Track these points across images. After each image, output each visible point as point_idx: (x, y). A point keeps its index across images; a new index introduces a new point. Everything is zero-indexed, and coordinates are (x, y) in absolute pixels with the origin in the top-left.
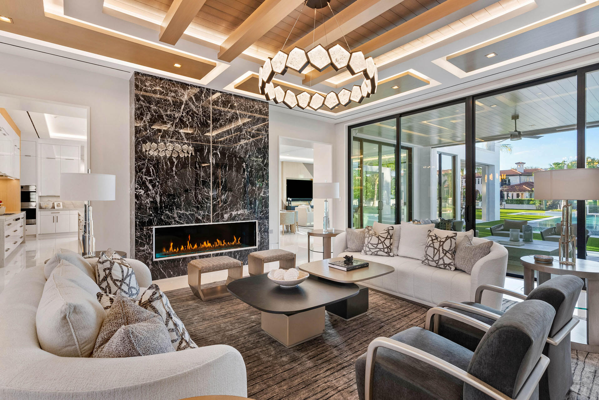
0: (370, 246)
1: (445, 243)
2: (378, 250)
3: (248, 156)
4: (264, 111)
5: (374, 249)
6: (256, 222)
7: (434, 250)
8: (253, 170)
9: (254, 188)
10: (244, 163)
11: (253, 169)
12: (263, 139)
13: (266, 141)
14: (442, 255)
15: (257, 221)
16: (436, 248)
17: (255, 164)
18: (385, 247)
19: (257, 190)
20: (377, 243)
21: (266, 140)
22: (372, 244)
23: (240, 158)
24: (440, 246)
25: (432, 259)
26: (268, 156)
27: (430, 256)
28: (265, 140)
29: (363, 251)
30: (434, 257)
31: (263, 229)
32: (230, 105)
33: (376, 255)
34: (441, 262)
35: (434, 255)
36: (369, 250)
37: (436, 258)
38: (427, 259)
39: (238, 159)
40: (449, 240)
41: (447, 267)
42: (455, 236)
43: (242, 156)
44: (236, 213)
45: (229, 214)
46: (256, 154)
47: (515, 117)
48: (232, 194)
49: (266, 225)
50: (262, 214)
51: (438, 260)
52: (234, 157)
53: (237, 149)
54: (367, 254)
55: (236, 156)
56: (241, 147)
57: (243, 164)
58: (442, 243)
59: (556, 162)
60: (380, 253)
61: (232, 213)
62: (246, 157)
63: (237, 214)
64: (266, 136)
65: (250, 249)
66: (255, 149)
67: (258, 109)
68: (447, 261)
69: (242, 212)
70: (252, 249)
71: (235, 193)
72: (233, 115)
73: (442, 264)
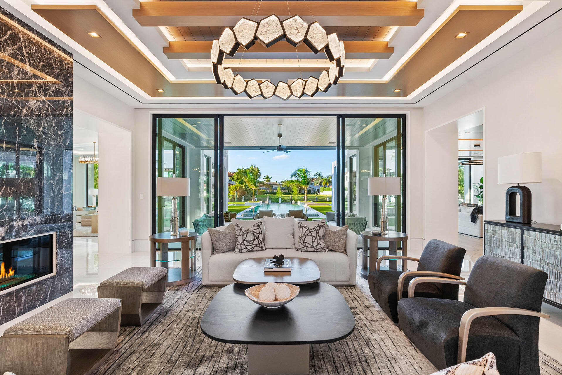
0: (246, 243)
1: (320, 231)
2: (254, 246)
3: (41, 129)
4: (67, 66)
5: (250, 246)
6: (52, 235)
7: (313, 238)
8: (49, 152)
9: (52, 182)
10: (35, 140)
11: (50, 150)
12: (64, 108)
13: (69, 111)
14: (319, 241)
15: (54, 233)
16: (314, 236)
17: (52, 143)
18: (260, 242)
19: (55, 185)
20: (253, 239)
21: (69, 109)
22: (248, 241)
23: (28, 129)
24: (317, 234)
25: (311, 245)
26: (72, 133)
27: (308, 244)
28: (67, 109)
29: (236, 250)
30: (312, 244)
31: (64, 244)
32: (10, 34)
33: (252, 251)
34: (319, 247)
35: (313, 242)
36: (245, 247)
37: (315, 244)
38: (305, 246)
39: (24, 131)
40: (322, 228)
41: (323, 250)
42: (324, 225)
43: (32, 127)
44: (20, 223)
45: (7, 227)
46: (54, 127)
47: (280, 135)
48: (14, 192)
49: (69, 238)
50: (63, 221)
51: (317, 246)
52: (17, 126)
53: (24, 114)
54: (241, 252)
55: (20, 125)
56: (29, 112)
57: (33, 140)
58: (317, 231)
59: (239, 168)
60: (256, 249)
61: (12, 225)
62: (38, 130)
63: (23, 225)
64: (69, 103)
65: (44, 280)
66: (54, 120)
67: (58, 59)
68: (323, 245)
69: (31, 221)
70: (48, 279)
71: (19, 190)
72: (15, 53)
73: (319, 249)
